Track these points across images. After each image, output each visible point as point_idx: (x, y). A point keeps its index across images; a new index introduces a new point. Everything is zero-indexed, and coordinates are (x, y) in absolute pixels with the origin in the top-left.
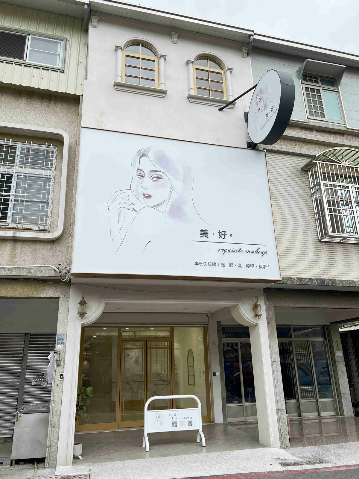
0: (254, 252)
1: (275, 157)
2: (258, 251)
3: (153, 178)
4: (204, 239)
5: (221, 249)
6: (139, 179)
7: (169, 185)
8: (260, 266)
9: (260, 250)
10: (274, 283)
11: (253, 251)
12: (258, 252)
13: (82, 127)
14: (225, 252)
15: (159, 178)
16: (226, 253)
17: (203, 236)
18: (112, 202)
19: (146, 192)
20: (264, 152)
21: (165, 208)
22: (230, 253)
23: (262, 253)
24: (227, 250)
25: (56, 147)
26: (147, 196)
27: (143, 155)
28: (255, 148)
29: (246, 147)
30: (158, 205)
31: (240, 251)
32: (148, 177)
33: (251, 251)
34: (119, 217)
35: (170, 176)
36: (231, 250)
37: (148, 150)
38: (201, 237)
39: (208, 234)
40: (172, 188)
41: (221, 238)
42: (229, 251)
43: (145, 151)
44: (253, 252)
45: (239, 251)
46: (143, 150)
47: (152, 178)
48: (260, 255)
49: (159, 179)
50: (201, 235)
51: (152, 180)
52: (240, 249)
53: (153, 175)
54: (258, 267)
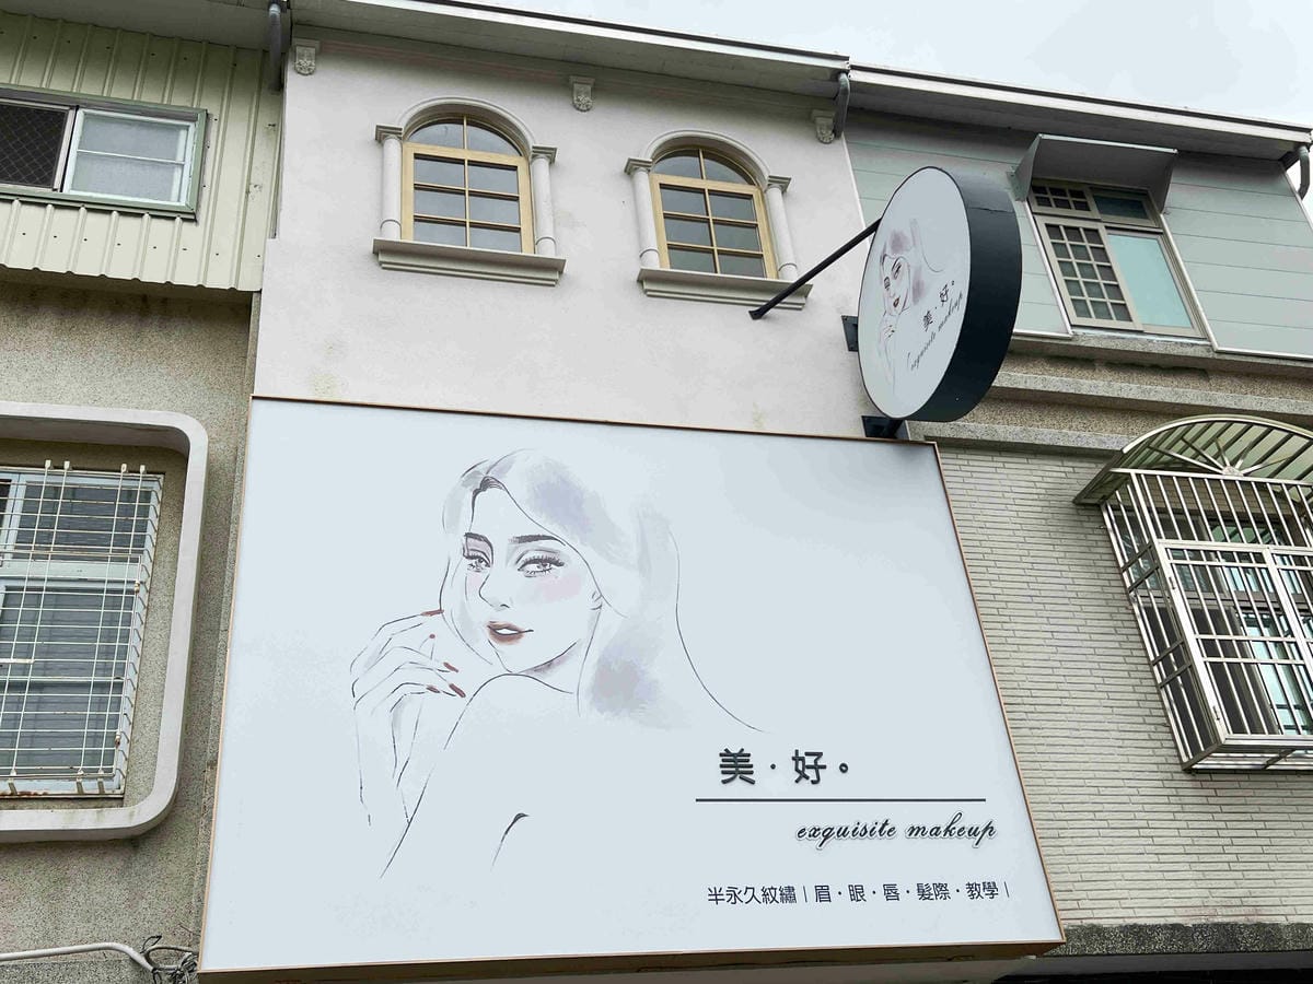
0: (942, 829)
1: (971, 463)
2: (958, 826)
3: (523, 566)
4: (738, 788)
5: (809, 827)
6: (472, 572)
7: (588, 588)
8: (970, 886)
9: (966, 823)
10: (1034, 957)
11: (939, 828)
12: (957, 830)
13: (254, 398)
14: (826, 837)
15: (548, 562)
16: (833, 842)
17: (731, 776)
18: (370, 666)
19: (502, 618)
20: (931, 449)
21: (577, 674)
22: (848, 842)
23: (973, 832)
24: (835, 831)
25: (161, 476)
26: (503, 634)
27: (486, 484)
28: (895, 438)
29: (863, 436)
30: (549, 664)
31: (887, 828)
32: (507, 561)
33: (928, 829)
34: (394, 724)
35: (589, 553)
36: (850, 830)
37: (503, 464)
38: (724, 782)
39: (751, 766)
40: (598, 595)
41: (803, 780)
42: (843, 833)
43: (491, 468)
44: (936, 831)
45: (880, 831)
46: (487, 465)
47: (521, 563)
48: (967, 842)
49: (548, 567)
50: (723, 773)
51: (521, 573)
52: (886, 824)
53: (527, 551)
54: (964, 891)
